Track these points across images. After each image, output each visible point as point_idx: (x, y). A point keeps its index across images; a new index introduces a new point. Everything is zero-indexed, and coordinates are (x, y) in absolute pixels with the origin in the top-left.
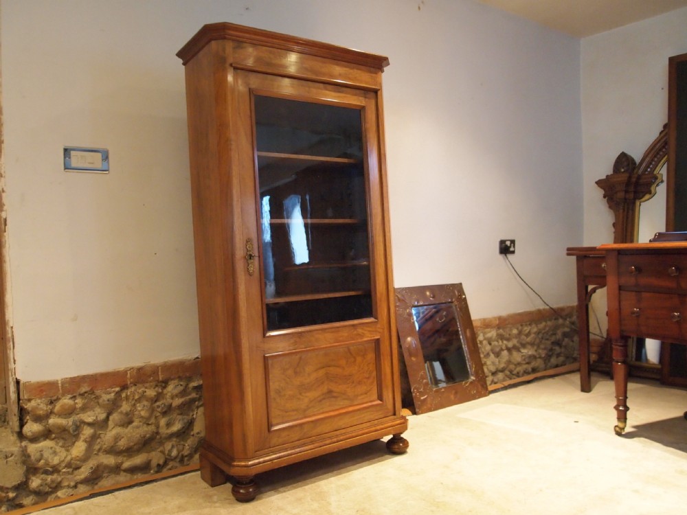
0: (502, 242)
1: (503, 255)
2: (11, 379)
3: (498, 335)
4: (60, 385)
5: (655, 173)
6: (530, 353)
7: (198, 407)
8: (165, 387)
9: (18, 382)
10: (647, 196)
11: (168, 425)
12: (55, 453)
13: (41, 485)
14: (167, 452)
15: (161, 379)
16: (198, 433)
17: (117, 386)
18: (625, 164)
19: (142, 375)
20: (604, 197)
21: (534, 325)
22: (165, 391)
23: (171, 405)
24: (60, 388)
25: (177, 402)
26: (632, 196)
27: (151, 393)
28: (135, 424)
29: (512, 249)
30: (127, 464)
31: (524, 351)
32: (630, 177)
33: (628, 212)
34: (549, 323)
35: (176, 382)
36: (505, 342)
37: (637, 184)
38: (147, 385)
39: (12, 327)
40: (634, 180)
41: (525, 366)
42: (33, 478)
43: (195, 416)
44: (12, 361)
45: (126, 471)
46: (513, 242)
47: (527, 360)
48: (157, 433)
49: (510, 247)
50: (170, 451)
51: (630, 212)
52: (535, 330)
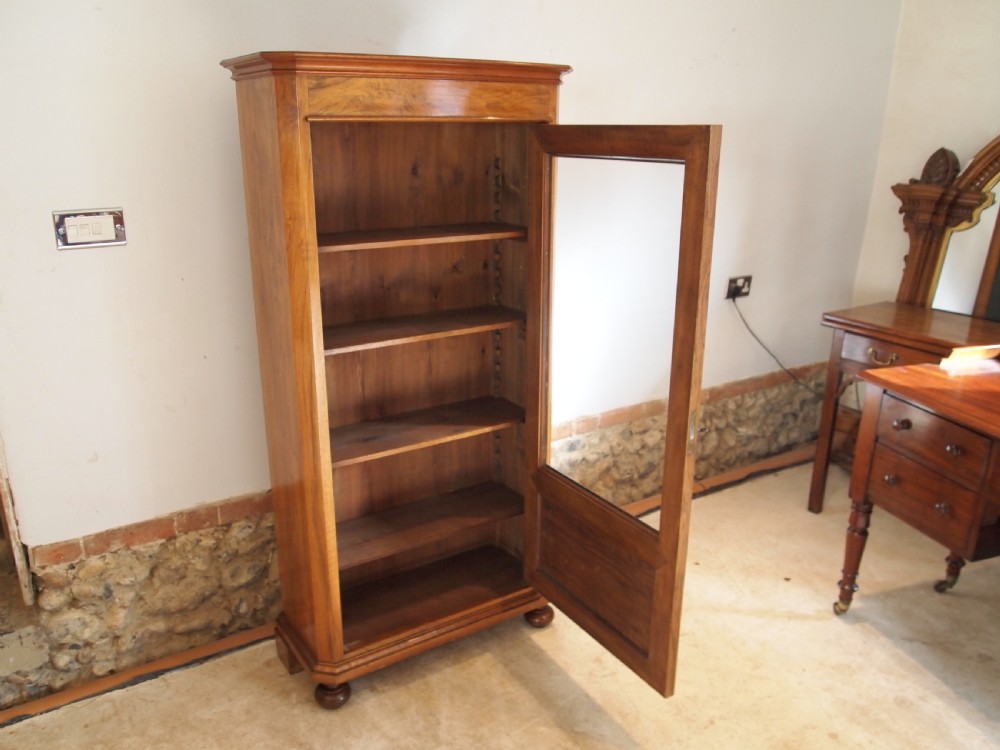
0: (733, 281)
1: (731, 300)
2: (14, 544)
3: (705, 413)
4: (82, 545)
5: (984, 190)
6: (750, 433)
7: (273, 550)
8: (227, 531)
9: (25, 547)
10: (965, 224)
11: (233, 576)
12: (85, 624)
13: (71, 662)
14: (233, 608)
15: (220, 522)
16: (275, 582)
17: (161, 538)
18: (942, 169)
19: (194, 520)
20: (901, 212)
21: (760, 395)
22: (228, 536)
23: (237, 551)
24: (82, 549)
25: (246, 547)
26: (941, 220)
27: (208, 542)
28: (188, 580)
29: (745, 290)
30: (181, 628)
31: (743, 430)
32: (944, 195)
33: (931, 243)
34: (785, 390)
35: (243, 523)
36: (715, 421)
37: (953, 205)
38: (203, 532)
39: (7, 480)
40: (950, 198)
41: (739, 451)
42: (59, 655)
43: (269, 561)
44: (13, 522)
45: (181, 634)
46: (748, 279)
47: (744, 442)
48: (220, 587)
49: (743, 287)
50: (238, 608)
51: (934, 245)
52: (762, 401)
